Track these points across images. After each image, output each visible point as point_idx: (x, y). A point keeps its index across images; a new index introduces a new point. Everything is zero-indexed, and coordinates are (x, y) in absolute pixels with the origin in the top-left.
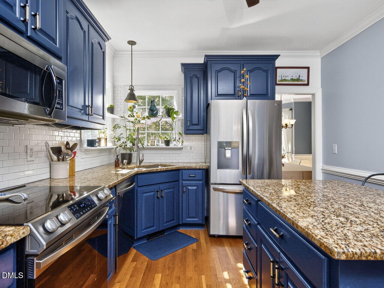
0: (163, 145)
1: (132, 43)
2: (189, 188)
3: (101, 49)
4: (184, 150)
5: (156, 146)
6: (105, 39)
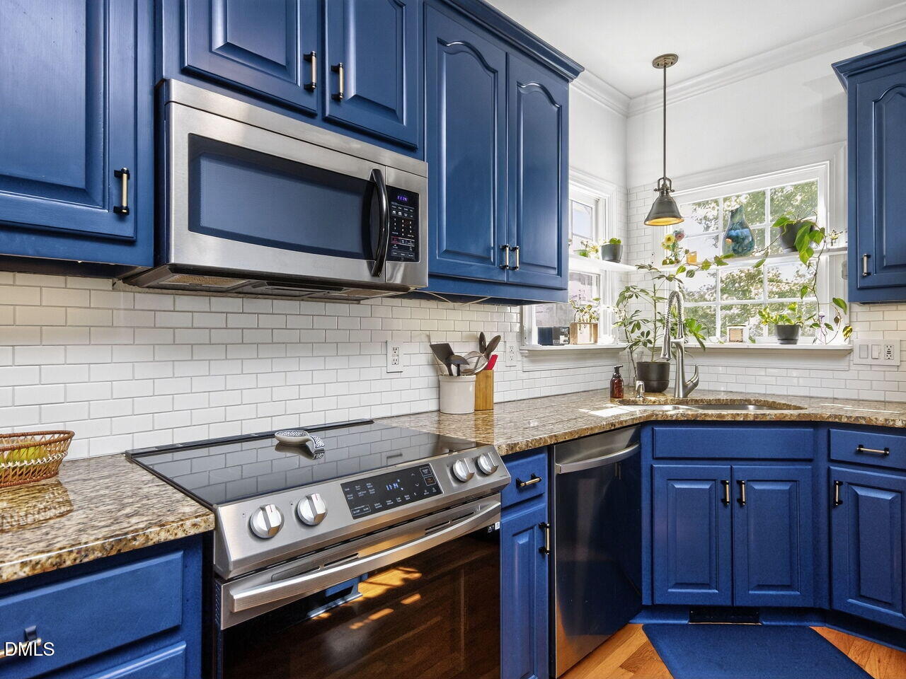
0: (773, 342)
1: (665, 61)
2: (862, 492)
3: (553, 102)
4: (855, 357)
5: (748, 344)
6: (568, 76)
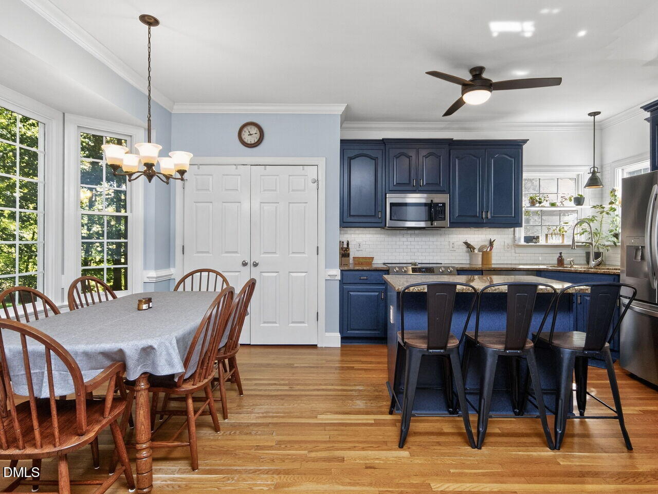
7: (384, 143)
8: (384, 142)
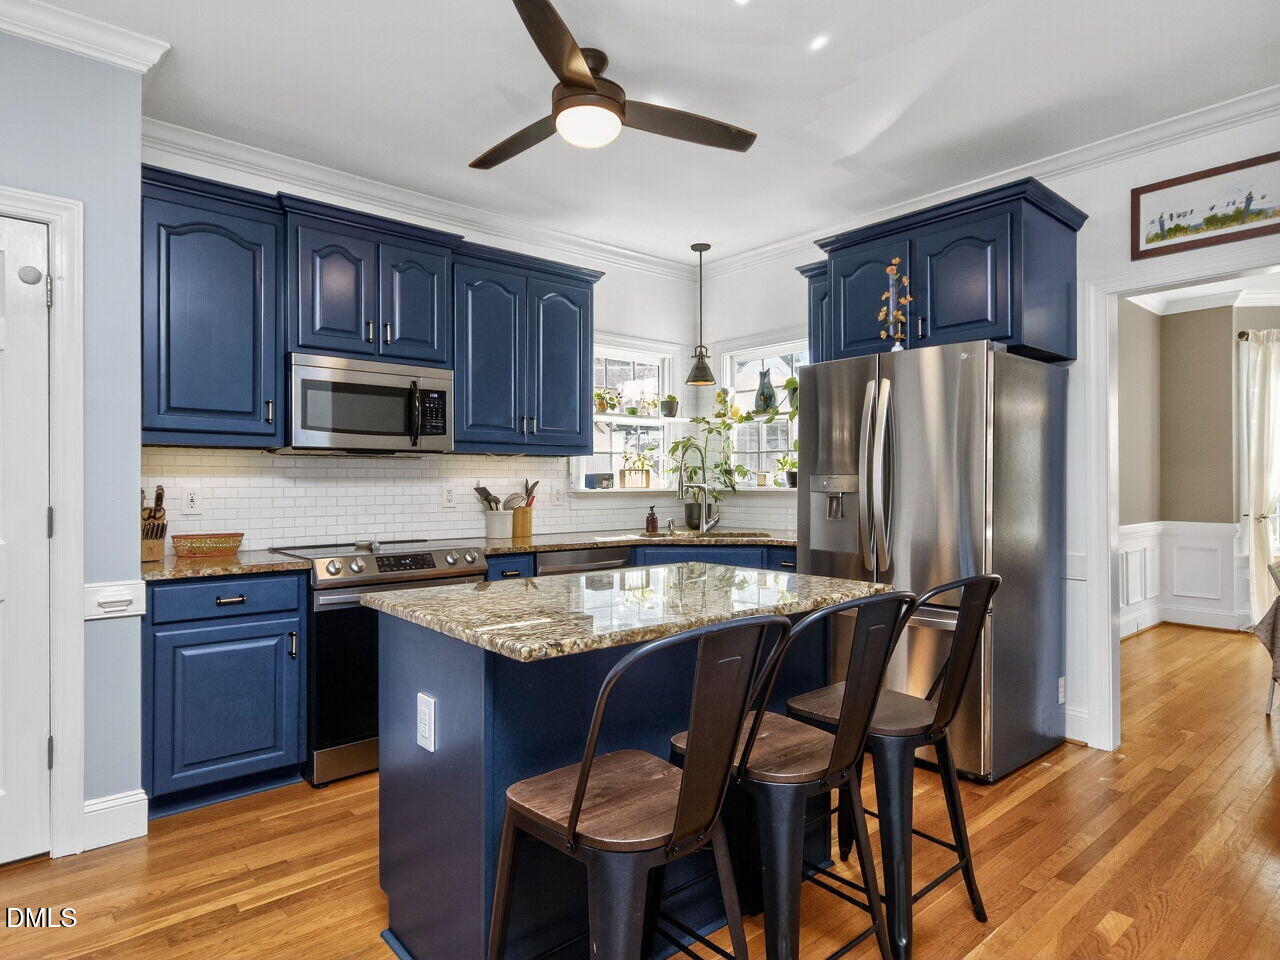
1: (700, 248)
3: (573, 304)
6: (590, 281)
7: (282, 207)
8: (281, 205)
